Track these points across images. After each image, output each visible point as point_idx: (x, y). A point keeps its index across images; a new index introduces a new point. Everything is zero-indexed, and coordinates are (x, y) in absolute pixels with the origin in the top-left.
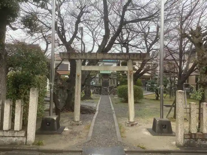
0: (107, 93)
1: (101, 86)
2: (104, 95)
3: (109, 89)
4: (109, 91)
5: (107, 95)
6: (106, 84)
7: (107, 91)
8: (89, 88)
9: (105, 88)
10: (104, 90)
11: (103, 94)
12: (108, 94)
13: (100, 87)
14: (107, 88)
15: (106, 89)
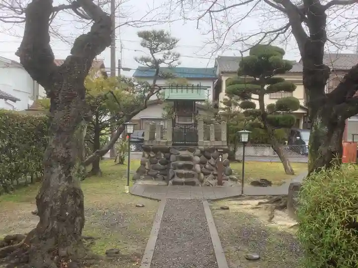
0: (193, 176)
1: (170, 145)
2: (181, 184)
3: (197, 159)
4: (198, 167)
5: (193, 184)
6: (185, 138)
7: (190, 167)
8: (69, 179)
9: (184, 153)
10: (181, 163)
11: (177, 179)
12: (196, 180)
13: (166, 151)
14: (191, 154)
15: (189, 159)
